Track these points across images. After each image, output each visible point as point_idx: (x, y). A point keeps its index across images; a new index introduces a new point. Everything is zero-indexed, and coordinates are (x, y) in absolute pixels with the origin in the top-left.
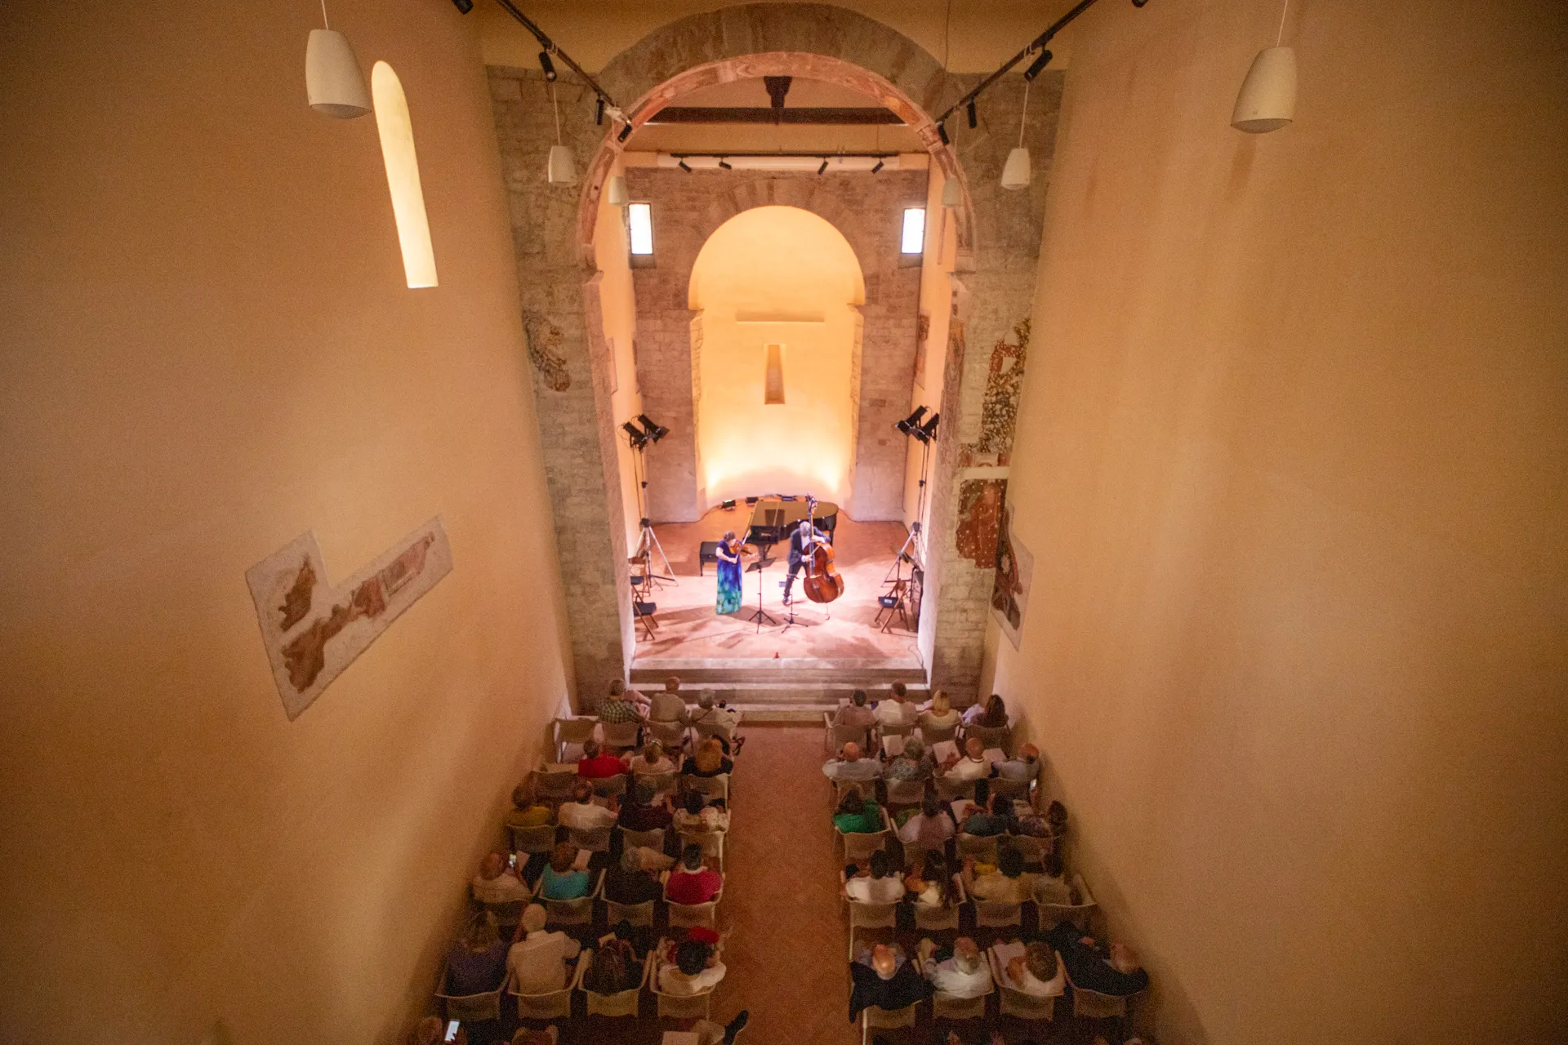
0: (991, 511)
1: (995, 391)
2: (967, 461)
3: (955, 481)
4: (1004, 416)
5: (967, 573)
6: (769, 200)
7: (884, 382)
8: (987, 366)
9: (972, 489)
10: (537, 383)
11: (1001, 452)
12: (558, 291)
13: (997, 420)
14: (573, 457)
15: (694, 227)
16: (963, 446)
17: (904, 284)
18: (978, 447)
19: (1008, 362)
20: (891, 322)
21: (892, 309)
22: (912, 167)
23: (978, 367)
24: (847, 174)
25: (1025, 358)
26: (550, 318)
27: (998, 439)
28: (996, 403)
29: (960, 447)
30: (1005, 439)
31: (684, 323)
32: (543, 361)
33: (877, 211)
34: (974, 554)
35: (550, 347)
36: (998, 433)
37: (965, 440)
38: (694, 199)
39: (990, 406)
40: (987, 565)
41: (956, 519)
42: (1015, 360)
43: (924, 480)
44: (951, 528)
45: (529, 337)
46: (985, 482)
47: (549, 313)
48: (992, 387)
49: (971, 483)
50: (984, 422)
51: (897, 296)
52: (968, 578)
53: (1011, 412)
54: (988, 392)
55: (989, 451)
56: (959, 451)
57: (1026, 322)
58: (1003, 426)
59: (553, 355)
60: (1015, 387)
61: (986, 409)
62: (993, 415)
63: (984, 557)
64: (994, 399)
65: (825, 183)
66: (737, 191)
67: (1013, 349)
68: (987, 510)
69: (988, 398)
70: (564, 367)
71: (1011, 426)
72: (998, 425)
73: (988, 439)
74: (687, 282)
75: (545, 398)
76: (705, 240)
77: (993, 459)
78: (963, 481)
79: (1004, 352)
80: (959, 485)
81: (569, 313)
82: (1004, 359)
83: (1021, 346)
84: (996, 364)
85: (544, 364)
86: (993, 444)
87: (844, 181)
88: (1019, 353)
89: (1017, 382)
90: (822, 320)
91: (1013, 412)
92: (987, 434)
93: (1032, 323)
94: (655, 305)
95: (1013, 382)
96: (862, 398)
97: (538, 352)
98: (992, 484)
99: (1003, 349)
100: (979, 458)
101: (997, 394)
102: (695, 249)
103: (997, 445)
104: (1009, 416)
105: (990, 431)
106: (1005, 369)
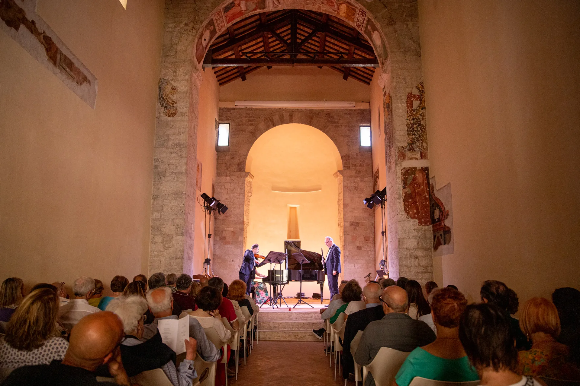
0: (422, 187)
1: (412, 118)
2: (402, 156)
3: (397, 168)
4: (420, 131)
5: (414, 229)
6: (290, 121)
7: (357, 212)
8: (405, 105)
9: (408, 173)
10: (159, 113)
11: (422, 151)
12: (179, 71)
13: (416, 133)
14: (171, 153)
15: (251, 133)
16: (399, 148)
17: (363, 160)
18: (408, 148)
19: (416, 103)
20: (359, 179)
21: (358, 172)
22: (362, 108)
23: (400, 105)
24: (330, 111)
25: (424, 101)
26: (173, 82)
27: (419, 144)
28: (413, 124)
29: (397, 148)
30: (422, 143)
31: (242, 178)
32: (165, 102)
33: (346, 126)
34: (416, 216)
35: (170, 95)
36: (418, 140)
37: (400, 145)
38: (251, 121)
39: (411, 125)
40: (426, 224)
41: (401, 192)
42: (419, 102)
43: (384, 231)
44: (399, 198)
45: (160, 90)
46: (415, 168)
47: (172, 80)
48: (410, 116)
49: (407, 169)
50: (409, 134)
51: (360, 166)
52: (416, 233)
53: (423, 130)
54: (408, 118)
55: (415, 151)
56: (397, 151)
57: (421, 84)
58: (420, 136)
59: (171, 99)
60: (423, 116)
61: (408, 127)
62: (413, 130)
63: (423, 217)
64: (412, 122)
65: (318, 114)
66: (274, 117)
67: (417, 97)
68: (420, 186)
69: (408, 121)
70: (175, 105)
71: (425, 136)
72: (417, 136)
73: (413, 144)
74: (246, 158)
75: (161, 121)
76: (257, 138)
77: (418, 156)
78: (402, 168)
79: (413, 98)
80: (401, 171)
81: (182, 80)
82: (413, 101)
83: (421, 95)
84: (410, 105)
85: (165, 104)
86: (416, 146)
87: (328, 113)
88: (421, 98)
89: (423, 113)
90: (320, 189)
91: (424, 129)
92: (412, 141)
93: (424, 84)
94: (227, 169)
95: (421, 113)
96: (345, 221)
97: (163, 98)
98: (419, 170)
99: (412, 97)
100: (409, 154)
101: (413, 119)
102: (251, 143)
103: (418, 147)
104: (422, 131)
105: (413, 139)
106: (415, 107)
